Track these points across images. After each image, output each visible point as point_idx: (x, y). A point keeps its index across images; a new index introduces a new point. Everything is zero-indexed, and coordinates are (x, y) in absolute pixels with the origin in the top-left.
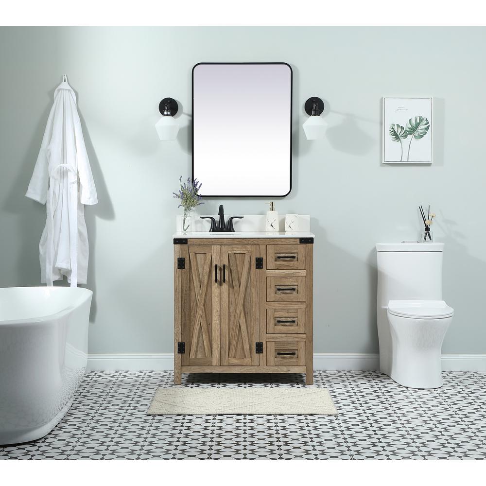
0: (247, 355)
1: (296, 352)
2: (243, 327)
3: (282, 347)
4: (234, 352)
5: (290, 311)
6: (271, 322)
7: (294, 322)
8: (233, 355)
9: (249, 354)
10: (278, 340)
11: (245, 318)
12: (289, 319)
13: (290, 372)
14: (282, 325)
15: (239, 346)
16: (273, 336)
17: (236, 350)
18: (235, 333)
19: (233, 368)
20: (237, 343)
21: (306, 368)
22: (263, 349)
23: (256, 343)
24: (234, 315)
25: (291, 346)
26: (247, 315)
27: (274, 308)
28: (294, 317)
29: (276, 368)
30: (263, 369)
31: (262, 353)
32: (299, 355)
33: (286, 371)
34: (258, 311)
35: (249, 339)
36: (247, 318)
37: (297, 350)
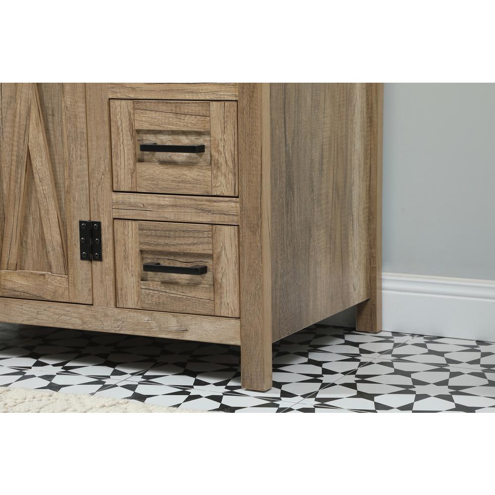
0: (54, 267)
1: (209, 263)
2: (40, 164)
3: (163, 244)
4: (15, 250)
5: (186, 108)
6: (126, 149)
7: (200, 149)
8: (13, 260)
9: (61, 260)
10: (149, 215)
11: (47, 130)
12: (185, 141)
13: (188, 337)
14: (163, 163)
15: (33, 231)
16: (132, 200)
17: (22, 243)
18: (16, 182)
19: (16, 305)
20: (25, 219)
21: (241, 326)
22: (104, 247)
23: (81, 222)
24: (10, 117)
25: (191, 240)
26: (50, 118)
27: (132, 96)
28: (199, 134)
29: (144, 318)
30: (106, 315)
31: (100, 259)
32: (219, 276)
33: (177, 332)
34: (81, 104)
35: (60, 209)
36: (52, 132)
37: (210, 256)
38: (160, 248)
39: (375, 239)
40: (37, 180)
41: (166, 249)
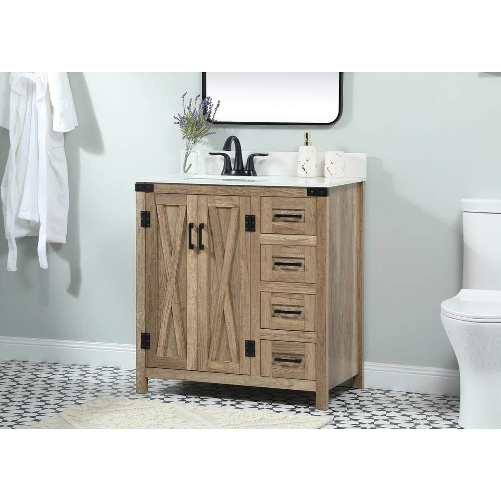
0: (233, 359)
1: (302, 358)
2: (229, 317)
3: (283, 350)
4: (215, 352)
5: (294, 296)
6: (267, 312)
7: (299, 313)
8: (214, 357)
9: (237, 357)
10: (277, 339)
11: (232, 303)
12: (293, 309)
13: (293, 388)
14: (283, 317)
15: (223, 344)
16: (269, 332)
17: (219, 349)
18: (217, 324)
19: (215, 375)
20: (220, 339)
21: (316, 384)
22: (256, 351)
23: (246, 341)
24: (215, 297)
25: (295, 349)
26: (234, 298)
27: (271, 291)
28: (299, 306)
29: (274, 380)
30: (256, 380)
31: (254, 356)
32: (307, 363)
33: (288, 386)
34: (248, 294)
35: (236, 335)
36: (234, 304)
37: (303, 355)
38: (281, 352)
39: (361, 347)
40: (227, 323)
41: (284, 352)
